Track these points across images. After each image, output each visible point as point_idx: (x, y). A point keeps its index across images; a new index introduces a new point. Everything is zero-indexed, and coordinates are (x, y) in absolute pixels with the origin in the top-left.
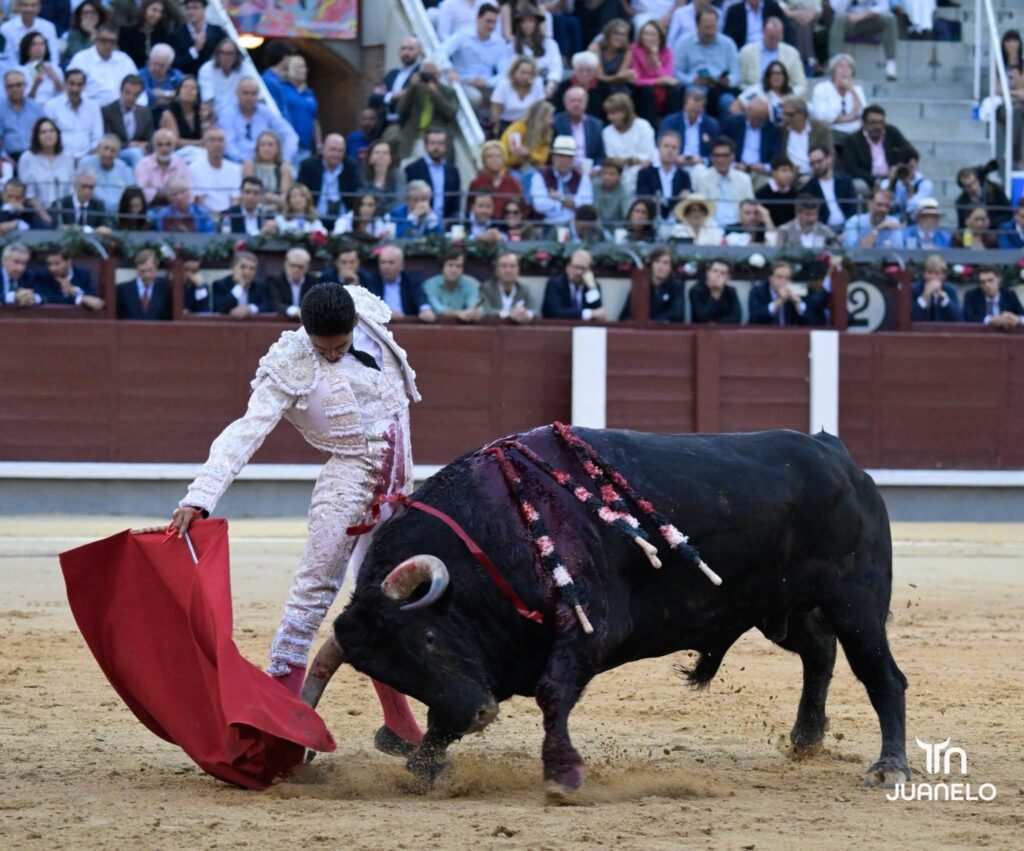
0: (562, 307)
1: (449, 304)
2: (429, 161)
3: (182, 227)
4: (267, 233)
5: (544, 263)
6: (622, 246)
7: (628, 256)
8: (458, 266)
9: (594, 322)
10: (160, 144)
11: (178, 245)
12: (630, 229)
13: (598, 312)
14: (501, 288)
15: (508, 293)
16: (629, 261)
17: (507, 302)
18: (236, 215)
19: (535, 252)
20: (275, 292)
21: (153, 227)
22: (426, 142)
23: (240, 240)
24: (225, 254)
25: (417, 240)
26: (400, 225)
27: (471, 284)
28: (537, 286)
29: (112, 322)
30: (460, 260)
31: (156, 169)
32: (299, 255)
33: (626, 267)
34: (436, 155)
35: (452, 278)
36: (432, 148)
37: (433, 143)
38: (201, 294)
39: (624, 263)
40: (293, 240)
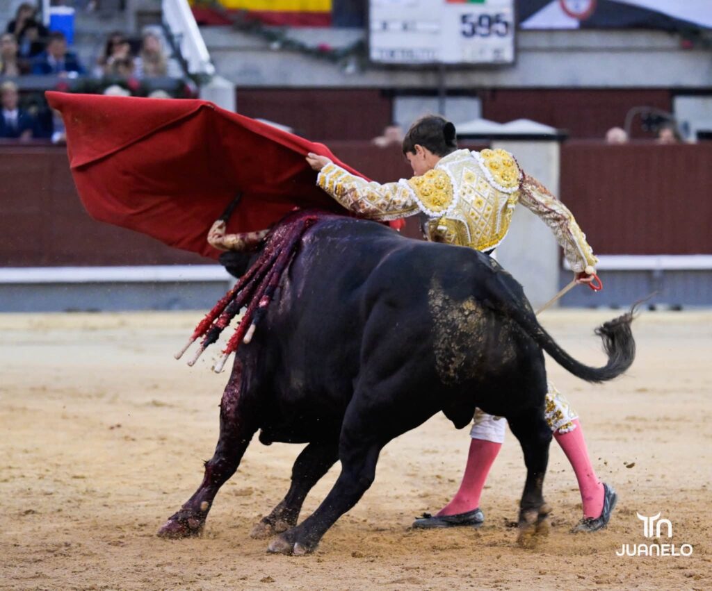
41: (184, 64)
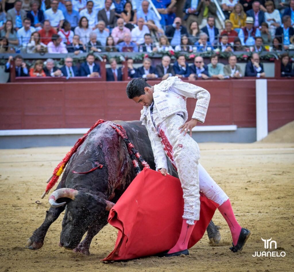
0: (251, 73)
1: (214, 73)
2: (208, 27)
3: (129, 50)
4: (155, 52)
5: (246, 59)
6: (271, 52)
7: (273, 56)
8: (216, 60)
9: (262, 78)
10: (119, 24)
11: (126, 56)
12: (274, 47)
13: (263, 74)
14: (231, 67)
15: (233, 69)
16: (274, 57)
17: (233, 71)
18: (144, 46)
19: (243, 55)
20: (159, 70)
21: (118, 51)
22: (208, 20)
23: (146, 54)
24: (141, 59)
25: (204, 52)
26: (198, 47)
27: (221, 66)
28: (243, 66)
29: (105, 82)
31: (119, 32)
32: (166, 59)
33: (272, 59)
34: (211, 25)
35: (214, 64)
36: (210, 23)
37: (210, 21)
38: (133, 72)
39: (272, 58)
40: (164, 54)
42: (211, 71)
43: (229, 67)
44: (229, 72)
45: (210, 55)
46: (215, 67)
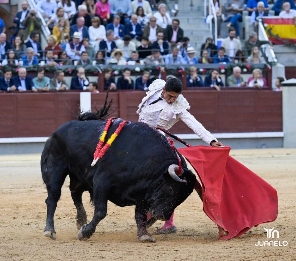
0: (77, 86)
1: (40, 86)
5: (70, 72)
6: (95, 66)
7: (96, 69)
8: (42, 74)
9: (87, 91)
12: (97, 60)
15: (59, 83)
16: (97, 71)
17: (59, 85)
19: (67, 69)
25: (30, 66)
26: (24, 61)
27: (47, 80)
28: (68, 80)
30: (43, 72)
33: (96, 73)
35: (40, 78)
41: (266, 59)
42: (37, 84)
43: (55, 81)
44: (55, 85)
45: (36, 69)
46: (41, 80)
